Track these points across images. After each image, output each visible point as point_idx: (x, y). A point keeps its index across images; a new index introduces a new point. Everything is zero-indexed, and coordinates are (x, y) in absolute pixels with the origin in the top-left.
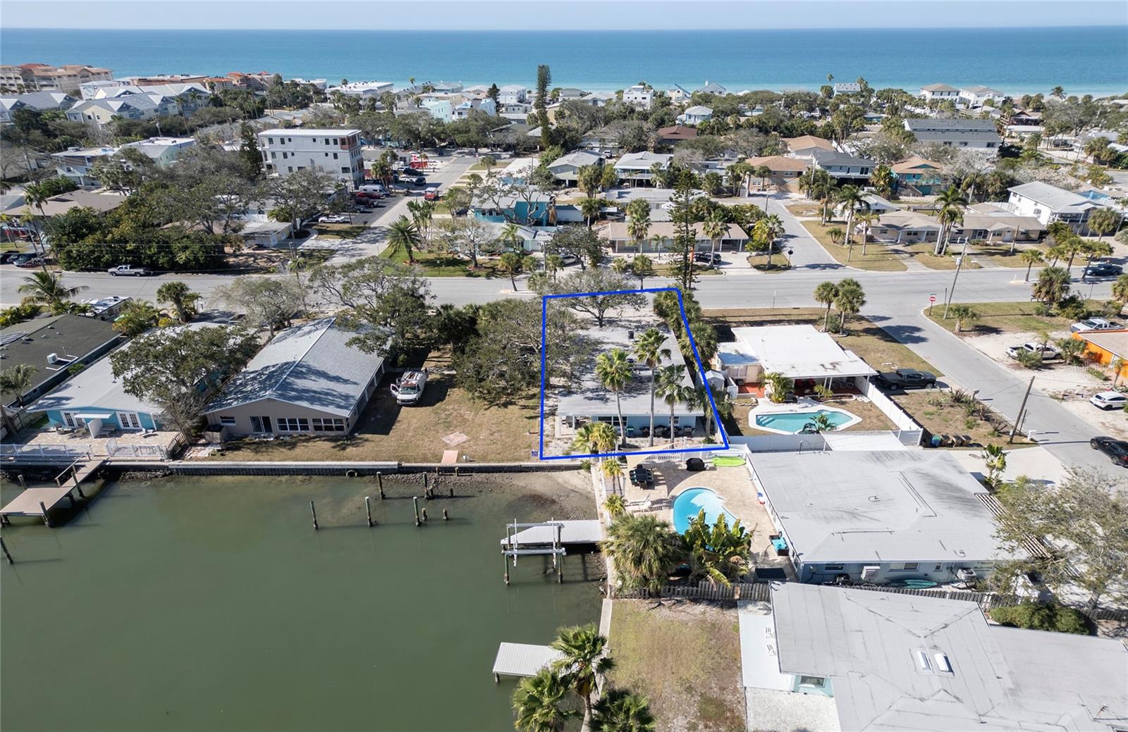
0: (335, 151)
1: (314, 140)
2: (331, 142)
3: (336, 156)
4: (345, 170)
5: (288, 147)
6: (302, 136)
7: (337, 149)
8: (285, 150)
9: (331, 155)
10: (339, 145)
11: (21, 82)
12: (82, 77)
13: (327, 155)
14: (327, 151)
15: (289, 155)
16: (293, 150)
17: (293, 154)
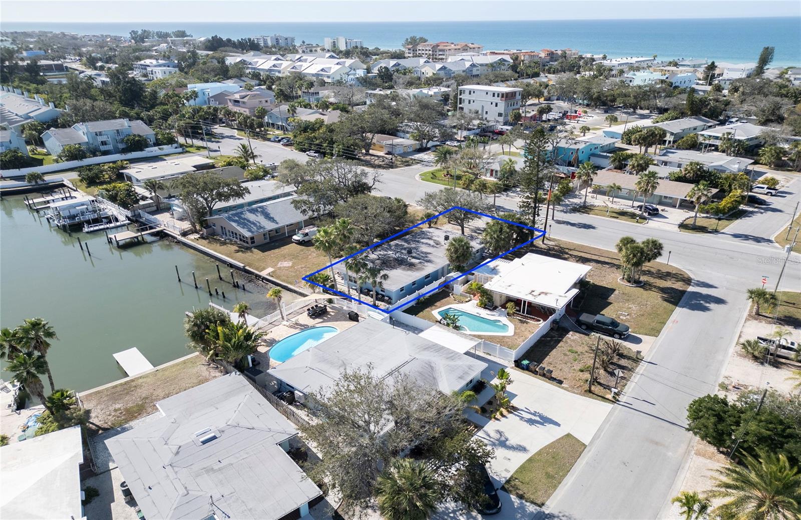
0: (497, 101)
1: (487, 93)
2: (496, 95)
3: (496, 105)
4: (500, 115)
5: (473, 95)
6: (481, 90)
7: (497, 100)
8: (470, 98)
9: (494, 104)
10: (500, 98)
11: (431, 52)
12: (464, 50)
13: (492, 103)
14: (492, 101)
15: (472, 102)
16: (474, 99)
17: (474, 101)
